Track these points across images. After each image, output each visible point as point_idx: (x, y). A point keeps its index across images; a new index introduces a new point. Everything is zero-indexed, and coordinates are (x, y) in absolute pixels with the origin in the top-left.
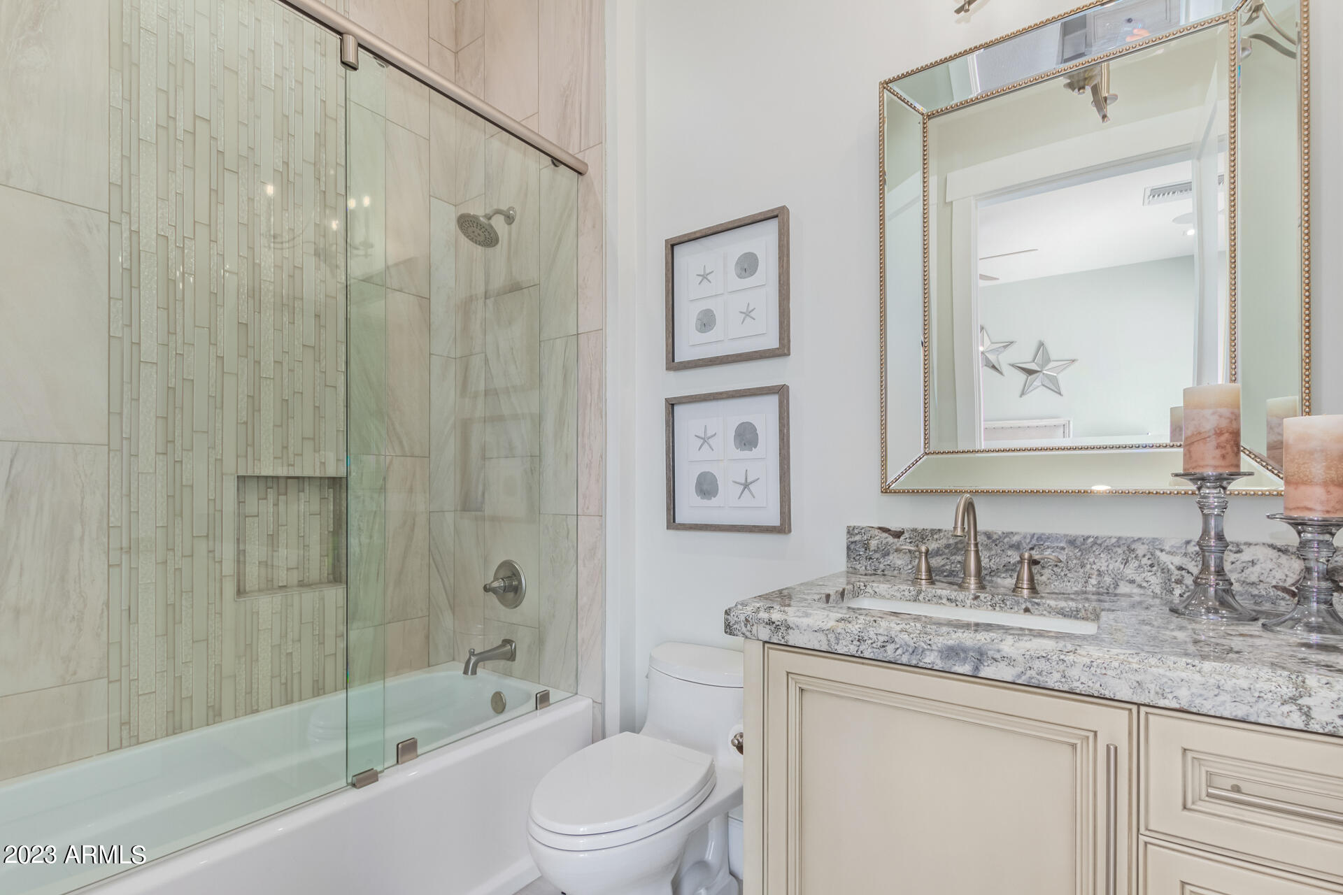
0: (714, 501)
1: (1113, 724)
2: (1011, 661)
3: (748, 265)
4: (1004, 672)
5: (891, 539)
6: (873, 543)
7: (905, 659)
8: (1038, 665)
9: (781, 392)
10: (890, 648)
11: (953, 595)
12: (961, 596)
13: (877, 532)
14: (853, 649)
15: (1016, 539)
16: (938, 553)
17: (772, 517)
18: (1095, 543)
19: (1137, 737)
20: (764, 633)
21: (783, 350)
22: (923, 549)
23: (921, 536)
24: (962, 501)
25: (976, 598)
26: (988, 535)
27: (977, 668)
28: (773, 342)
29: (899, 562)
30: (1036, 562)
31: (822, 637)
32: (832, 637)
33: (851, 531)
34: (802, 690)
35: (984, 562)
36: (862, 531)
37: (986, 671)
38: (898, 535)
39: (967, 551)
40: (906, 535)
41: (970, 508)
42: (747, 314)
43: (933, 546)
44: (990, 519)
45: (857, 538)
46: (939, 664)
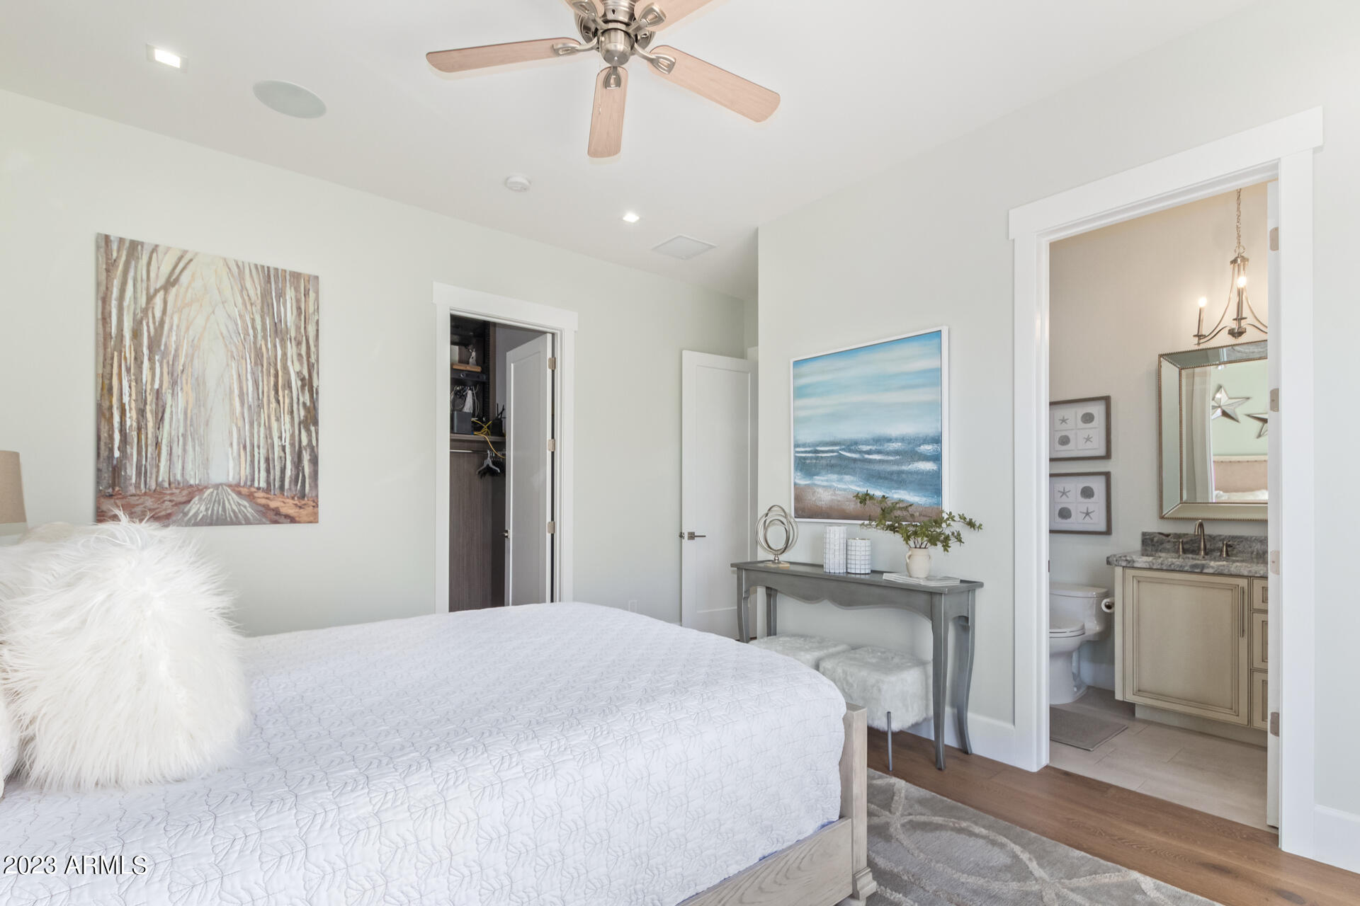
0: (1068, 521)
1: (1243, 583)
2: (1212, 567)
3: (1088, 418)
4: (1211, 571)
5: (1164, 538)
6: (1156, 539)
7: (1177, 569)
8: (1222, 568)
9: (1107, 475)
10: (1173, 566)
11: (1194, 556)
12: (1197, 557)
13: (1158, 535)
14: (1159, 567)
15: (1222, 537)
16: (1187, 543)
17: (1103, 527)
18: (1255, 539)
19: (1250, 585)
20: (1124, 564)
21: (1108, 456)
22: (1181, 540)
23: (1178, 536)
24: (1198, 523)
25: (1204, 557)
26: (1210, 536)
27: (1202, 570)
28: (1102, 452)
29: (1168, 547)
30: (1230, 546)
31: (1147, 564)
32: (1151, 564)
33: (1144, 534)
34: (1139, 582)
35: (1208, 546)
36: (1149, 534)
37: (1205, 571)
38: (1168, 535)
39: (1200, 541)
40: (1172, 536)
41: (1201, 525)
42: (1088, 439)
43: (1185, 540)
44: (1210, 530)
45: (1148, 537)
46: (1190, 570)
